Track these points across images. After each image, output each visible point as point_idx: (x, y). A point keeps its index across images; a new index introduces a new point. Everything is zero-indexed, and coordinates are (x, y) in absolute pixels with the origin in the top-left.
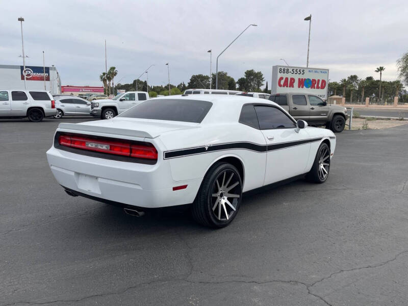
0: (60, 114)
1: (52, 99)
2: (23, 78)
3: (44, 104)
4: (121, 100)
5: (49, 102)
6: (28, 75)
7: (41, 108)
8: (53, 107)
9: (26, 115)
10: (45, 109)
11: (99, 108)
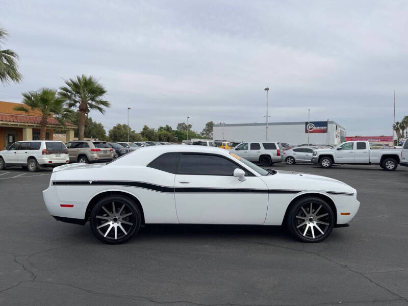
0: (292, 161)
1: (278, 148)
2: (307, 131)
3: (272, 153)
4: (338, 149)
5: (275, 151)
6: (311, 129)
7: (269, 156)
8: (278, 154)
9: (258, 161)
10: (272, 156)
11: (317, 156)
